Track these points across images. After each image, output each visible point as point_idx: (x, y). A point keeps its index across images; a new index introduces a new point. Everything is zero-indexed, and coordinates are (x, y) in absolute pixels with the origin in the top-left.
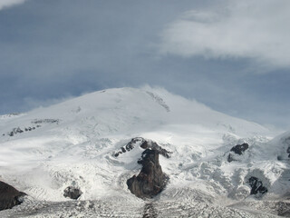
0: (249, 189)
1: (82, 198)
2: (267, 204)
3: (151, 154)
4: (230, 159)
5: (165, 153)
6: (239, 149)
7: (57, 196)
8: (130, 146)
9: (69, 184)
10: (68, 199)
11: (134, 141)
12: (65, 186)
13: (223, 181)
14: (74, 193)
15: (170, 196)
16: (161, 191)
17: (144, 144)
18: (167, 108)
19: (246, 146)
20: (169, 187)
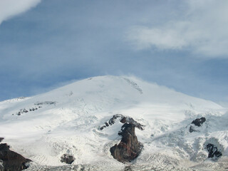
0: (207, 154)
1: (75, 163)
2: (221, 165)
3: (129, 127)
4: (191, 130)
5: (139, 126)
6: (198, 122)
7: (56, 161)
8: (112, 122)
9: (65, 152)
10: (64, 164)
11: (115, 117)
12: (61, 154)
13: (186, 148)
14: (69, 159)
15: (145, 160)
16: (137, 156)
17: (123, 120)
18: (140, 90)
19: (203, 119)
20: (143, 153)
